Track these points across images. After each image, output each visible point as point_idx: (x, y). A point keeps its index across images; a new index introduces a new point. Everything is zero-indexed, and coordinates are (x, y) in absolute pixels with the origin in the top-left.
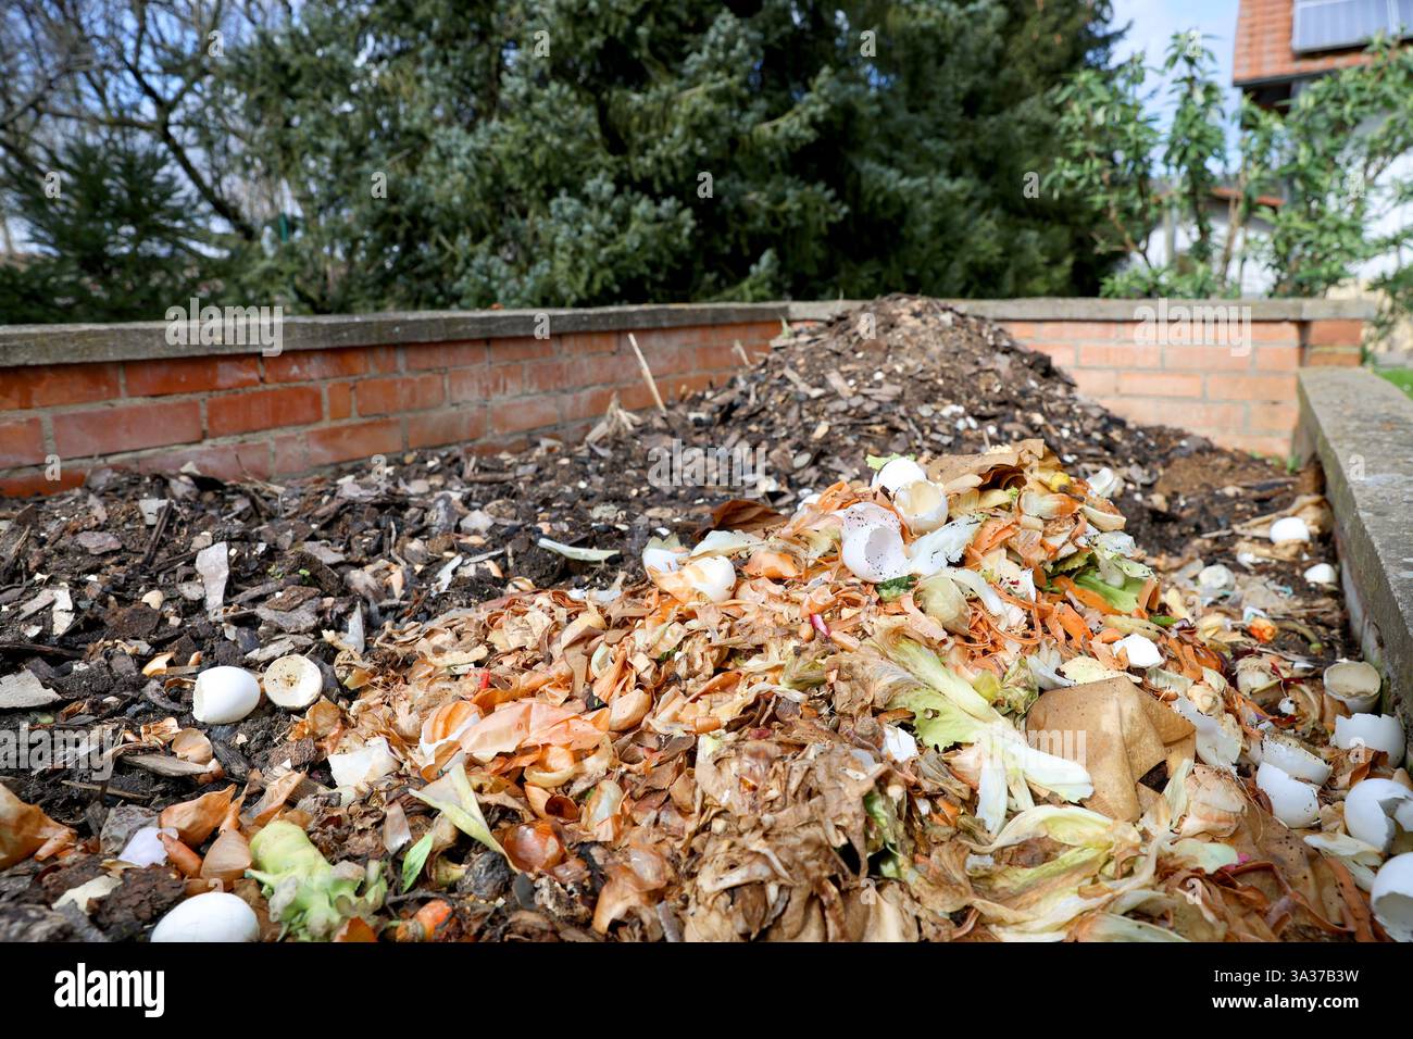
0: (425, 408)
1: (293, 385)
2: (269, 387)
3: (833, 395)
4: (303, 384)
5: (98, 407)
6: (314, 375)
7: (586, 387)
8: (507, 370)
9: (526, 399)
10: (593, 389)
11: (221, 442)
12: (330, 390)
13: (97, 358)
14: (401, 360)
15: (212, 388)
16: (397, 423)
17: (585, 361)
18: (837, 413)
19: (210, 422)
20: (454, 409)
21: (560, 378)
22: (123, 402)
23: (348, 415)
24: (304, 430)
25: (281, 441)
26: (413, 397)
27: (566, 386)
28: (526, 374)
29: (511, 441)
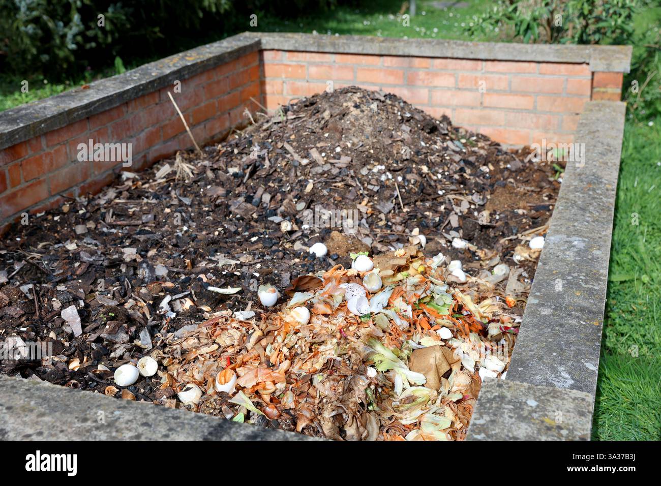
0: (58, 168)
3: (313, 164)
7: (143, 130)
10: (146, 130)
12: (9, 170)
14: (43, 142)
16: (44, 180)
17: (141, 114)
18: (317, 174)
20: (73, 164)
21: (128, 129)
23: (19, 183)
26: (51, 163)
27: (132, 134)
28: (109, 131)
29: (104, 176)
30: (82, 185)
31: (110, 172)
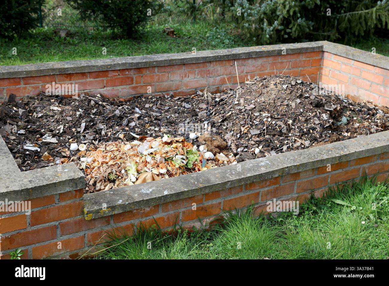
0: (162, 81)
1: (126, 76)
2: (121, 77)
4: (129, 76)
5: (83, 81)
6: (132, 74)
8: (189, 72)
9: (195, 79)
11: (108, 88)
12: (136, 77)
13: (83, 72)
14: (156, 70)
15: (107, 76)
16: (153, 85)
17: (219, 69)
19: (106, 84)
20: (171, 82)
21: (209, 74)
22: (89, 80)
23: (140, 83)
24: (128, 86)
25: (122, 89)
26: (159, 79)
27: (211, 76)
28: (196, 73)
29: (189, 91)
30: (175, 91)
31: (194, 90)
